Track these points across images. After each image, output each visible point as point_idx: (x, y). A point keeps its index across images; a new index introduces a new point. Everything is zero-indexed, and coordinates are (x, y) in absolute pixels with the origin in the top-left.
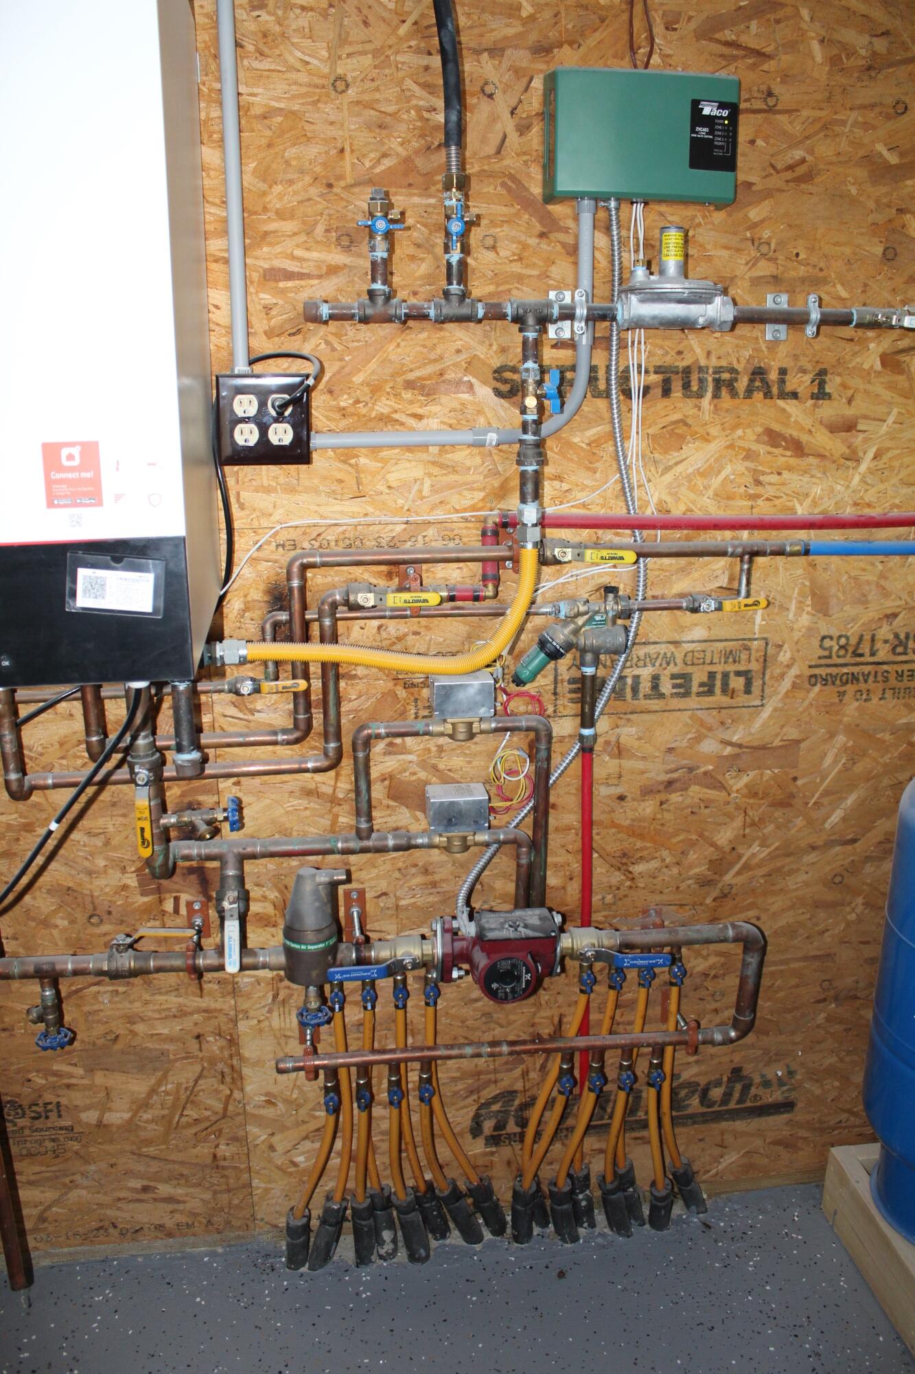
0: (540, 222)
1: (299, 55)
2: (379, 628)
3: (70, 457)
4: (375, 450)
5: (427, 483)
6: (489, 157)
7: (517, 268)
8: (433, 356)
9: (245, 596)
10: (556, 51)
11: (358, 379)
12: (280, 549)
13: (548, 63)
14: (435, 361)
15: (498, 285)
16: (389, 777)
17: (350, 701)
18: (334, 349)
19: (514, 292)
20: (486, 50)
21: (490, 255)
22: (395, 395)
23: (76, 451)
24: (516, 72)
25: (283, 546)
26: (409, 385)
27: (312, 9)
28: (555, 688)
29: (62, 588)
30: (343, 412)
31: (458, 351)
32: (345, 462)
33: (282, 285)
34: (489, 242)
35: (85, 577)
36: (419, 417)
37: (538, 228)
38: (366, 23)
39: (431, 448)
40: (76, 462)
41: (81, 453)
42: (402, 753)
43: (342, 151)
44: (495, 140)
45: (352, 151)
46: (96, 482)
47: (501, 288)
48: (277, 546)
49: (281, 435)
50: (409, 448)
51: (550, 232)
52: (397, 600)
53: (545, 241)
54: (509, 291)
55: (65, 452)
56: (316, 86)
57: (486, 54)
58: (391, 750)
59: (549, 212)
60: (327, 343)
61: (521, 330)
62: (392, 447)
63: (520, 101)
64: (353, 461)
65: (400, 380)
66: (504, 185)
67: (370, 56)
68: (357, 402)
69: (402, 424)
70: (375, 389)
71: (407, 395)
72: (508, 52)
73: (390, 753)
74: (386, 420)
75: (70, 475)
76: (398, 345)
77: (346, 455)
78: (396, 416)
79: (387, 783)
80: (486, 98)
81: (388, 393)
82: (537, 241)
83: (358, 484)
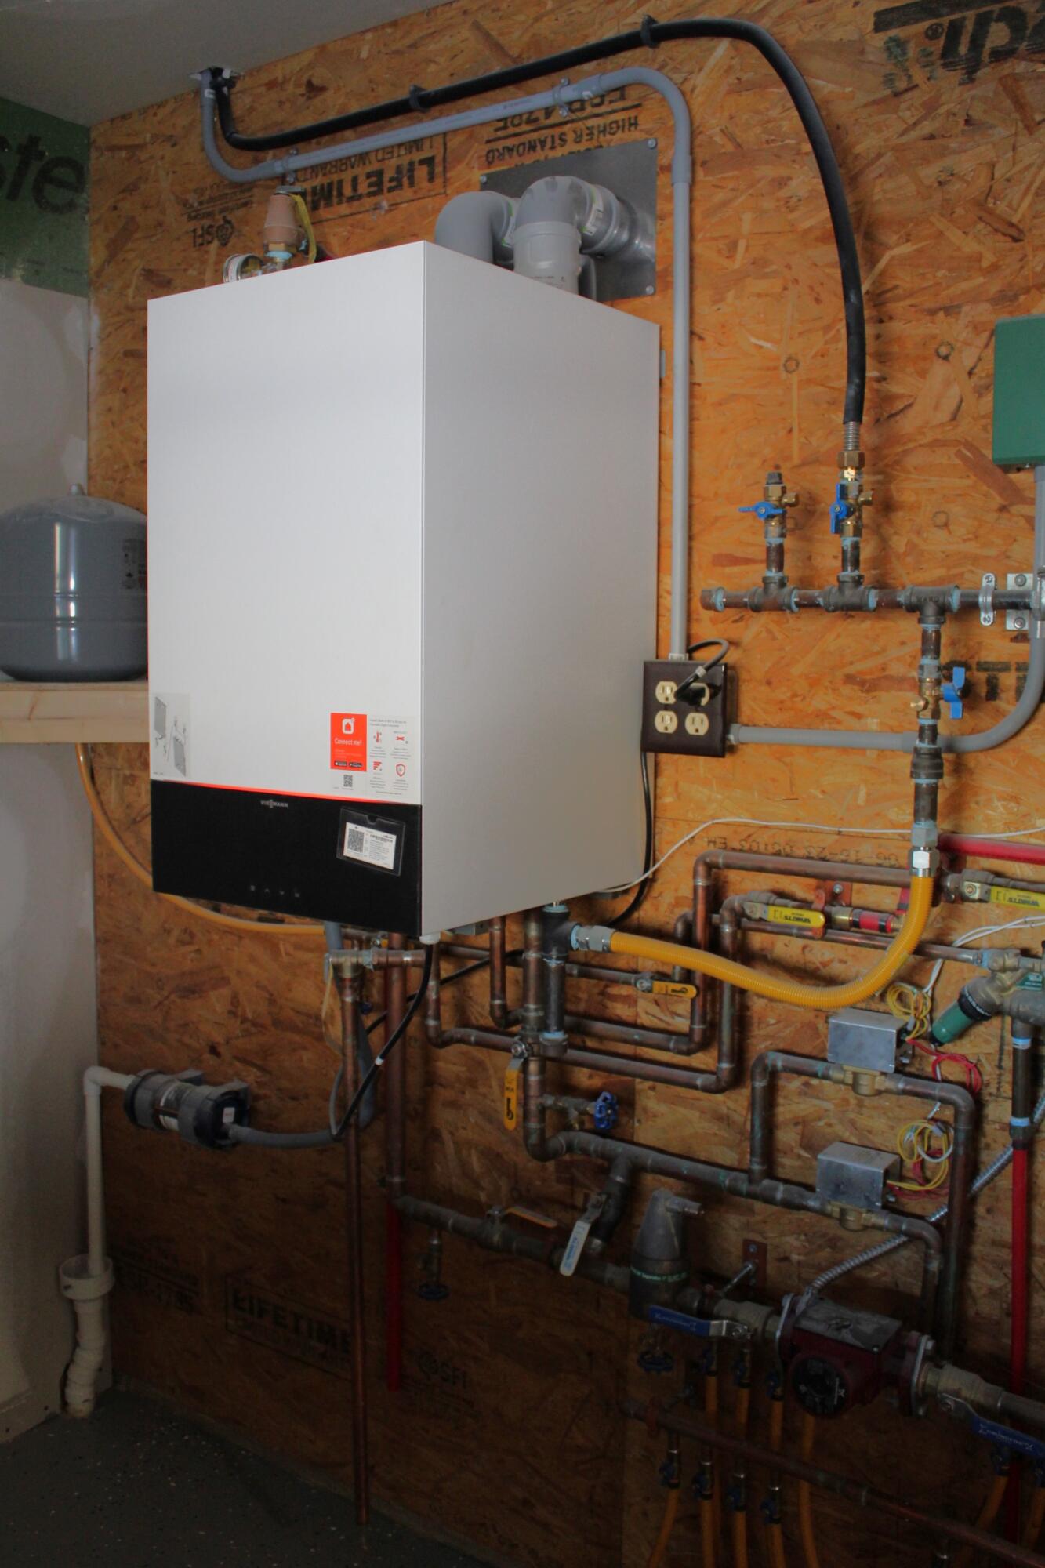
0: (1000, 494)
1: (753, 340)
2: (804, 948)
3: (348, 727)
4: (811, 748)
5: (863, 793)
6: (942, 425)
7: (972, 547)
8: (876, 648)
9: (676, 891)
10: (1022, 298)
11: (796, 670)
12: (712, 845)
13: (1011, 313)
14: (877, 653)
15: (949, 568)
16: (800, 1122)
17: (768, 1025)
18: (774, 638)
19: (967, 576)
20: (940, 309)
21: (942, 534)
22: (834, 690)
23: (351, 722)
24: (975, 328)
25: (714, 843)
26: (849, 679)
27: (767, 295)
28: (1000, 1060)
29: (336, 839)
30: (781, 705)
31: (903, 643)
32: (779, 759)
33: (728, 570)
34: (941, 519)
35: (351, 830)
36: (858, 716)
37: (998, 501)
38: (818, 301)
39: (868, 752)
40: (351, 732)
41: (356, 724)
42: (818, 1098)
43: (790, 431)
44: (949, 405)
45: (800, 430)
46: (363, 749)
47: (954, 571)
48: (709, 842)
49: (698, 725)
50: (845, 750)
51: (1012, 504)
52: (778, 915)
53: (1005, 515)
54: (962, 575)
55: (345, 722)
56: (768, 369)
57: (941, 314)
58: (806, 1091)
59: (1011, 482)
60: (769, 631)
61: (920, 621)
62: (827, 747)
63: (979, 359)
64: (788, 760)
65: (839, 675)
66: (959, 454)
67: (820, 333)
68: (795, 695)
69: (839, 722)
70: (814, 683)
71: (847, 690)
72: (966, 309)
73: (805, 1094)
74: (822, 716)
75: (346, 742)
76: (839, 636)
77: (781, 752)
78: (834, 713)
79: (800, 1127)
80: (941, 361)
81: (826, 688)
82: (995, 515)
83: (792, 784)
